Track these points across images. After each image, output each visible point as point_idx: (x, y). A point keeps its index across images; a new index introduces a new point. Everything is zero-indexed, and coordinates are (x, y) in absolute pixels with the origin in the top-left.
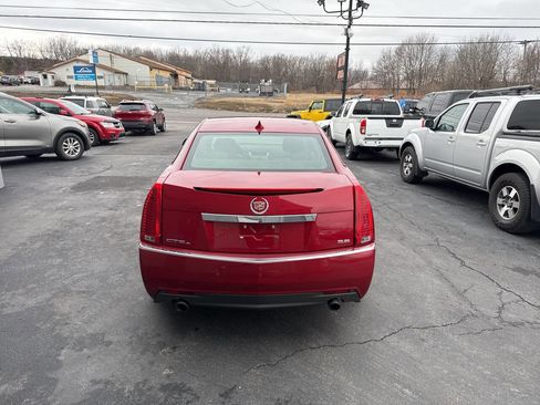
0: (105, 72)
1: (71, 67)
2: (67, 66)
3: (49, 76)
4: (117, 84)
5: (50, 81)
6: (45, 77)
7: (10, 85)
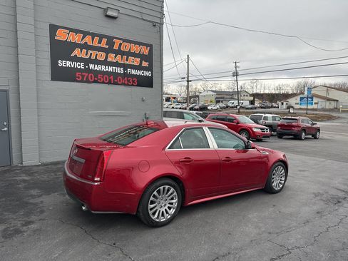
0: (320, 100)
1: (298, 98)
2: (296, 97)
3: (285, 103)
4: (327, 108)
5: (285, 106)
6: (282, 104)
7: (265, 108)
